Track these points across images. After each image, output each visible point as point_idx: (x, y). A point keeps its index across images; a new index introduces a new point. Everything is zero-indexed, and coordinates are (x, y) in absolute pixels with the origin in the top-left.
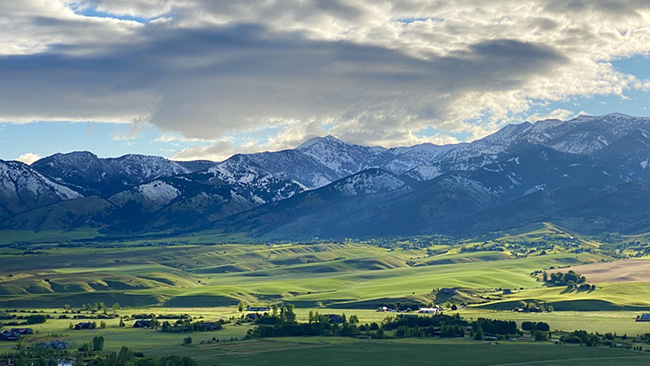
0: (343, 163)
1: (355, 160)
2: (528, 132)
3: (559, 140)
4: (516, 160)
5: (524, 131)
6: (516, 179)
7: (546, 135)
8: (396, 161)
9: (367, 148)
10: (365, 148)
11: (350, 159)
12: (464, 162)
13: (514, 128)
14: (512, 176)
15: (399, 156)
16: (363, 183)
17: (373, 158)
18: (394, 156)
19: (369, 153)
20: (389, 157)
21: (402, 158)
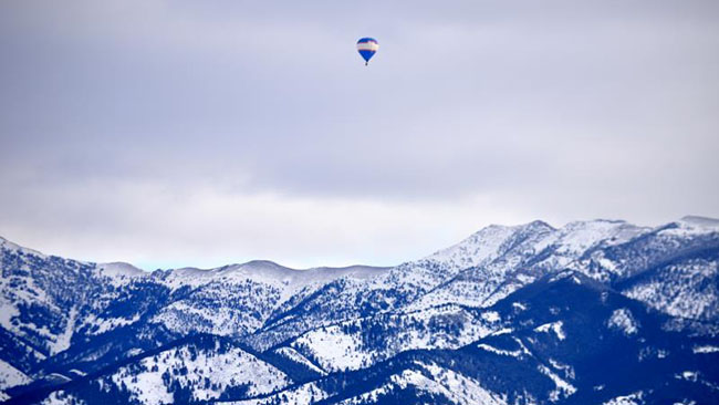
0: (22, 308)
1: (58, 300)
2: (550, 250)
3: (641, 278)
4: (557, 327)
5: (539, 247)
6: (562, 375)
7: (606, 263)
8: (179, 306)
9: (87, 269)
10: (84, 268)
11: (42, 298)
12: (419, 326)
13: (504, 237)
14: (553, 370)
15: (184, 293)
16: (184, 371)
17: (108, 295)
18: (169, 291)
19: (94, 281)
20: (153, 293)
21: (194, 300)
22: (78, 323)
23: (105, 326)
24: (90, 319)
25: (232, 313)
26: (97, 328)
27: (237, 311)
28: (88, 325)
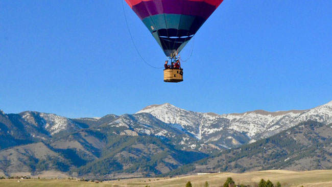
1: (194, 124)
15: (236, 120)
17: (209, 122)
18: (229, 120)
19: (204, 118)
20: (224, 121)
21: (241, 122)
22: (202, 130)
23: (211, 131)
24: (206, 129)
25: (255, 126)
26: (208, 132)
27: (256, 125)
28: (206, 131)
